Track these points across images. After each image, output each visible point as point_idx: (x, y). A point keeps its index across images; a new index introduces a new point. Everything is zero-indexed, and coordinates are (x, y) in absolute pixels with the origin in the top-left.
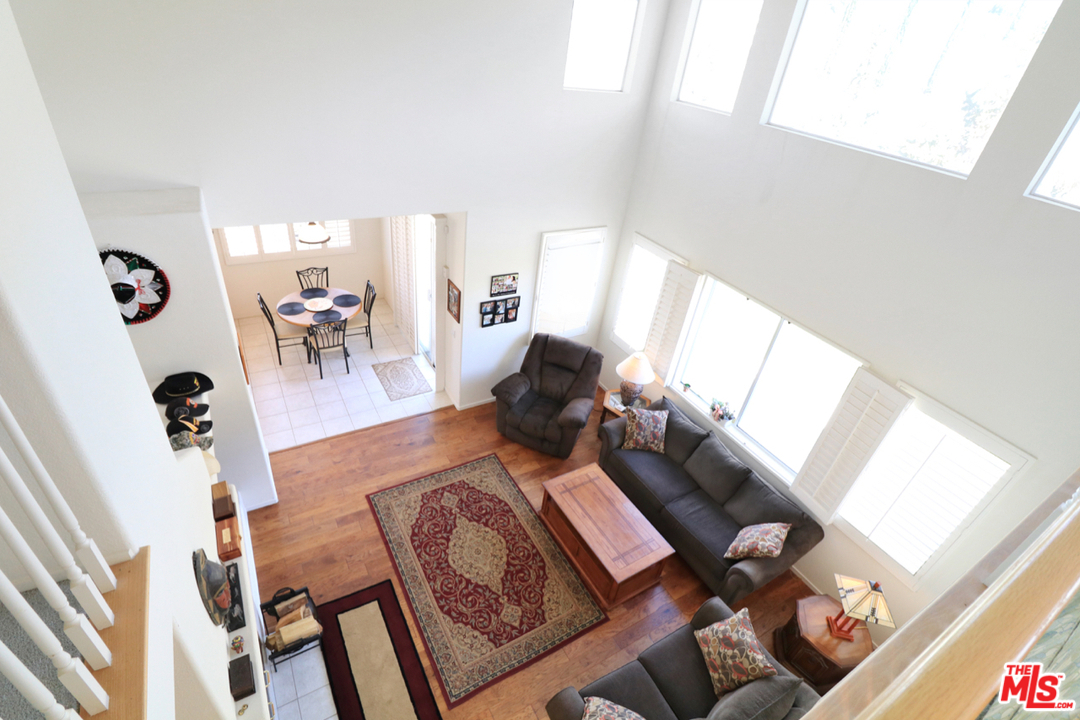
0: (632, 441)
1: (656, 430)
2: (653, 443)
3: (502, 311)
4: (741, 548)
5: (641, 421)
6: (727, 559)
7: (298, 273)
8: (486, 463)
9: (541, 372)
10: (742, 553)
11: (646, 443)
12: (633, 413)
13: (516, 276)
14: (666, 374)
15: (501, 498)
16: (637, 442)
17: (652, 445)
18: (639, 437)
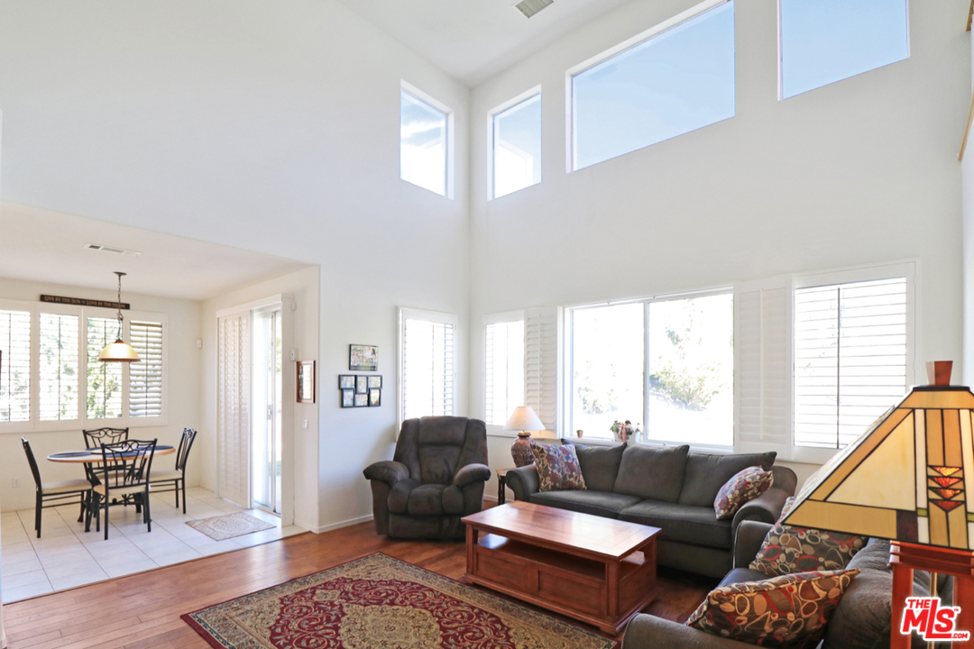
0: (548, 478)
1: (570, 461)
2: (571, 476)
3: (364, 391)
4: (730, 496)
5: (551, 453)
6: (721, 519)
7: (85, 433)
8: (369, 560)
9: (418, 457)
10: (734, 499)
11: (565, 478)
12: (538, 448)
13: (376, 349)
14: (555, 424)
15: (403, 580)
16: (554, 478)
17: (572, 479)
18: (555, 471)
